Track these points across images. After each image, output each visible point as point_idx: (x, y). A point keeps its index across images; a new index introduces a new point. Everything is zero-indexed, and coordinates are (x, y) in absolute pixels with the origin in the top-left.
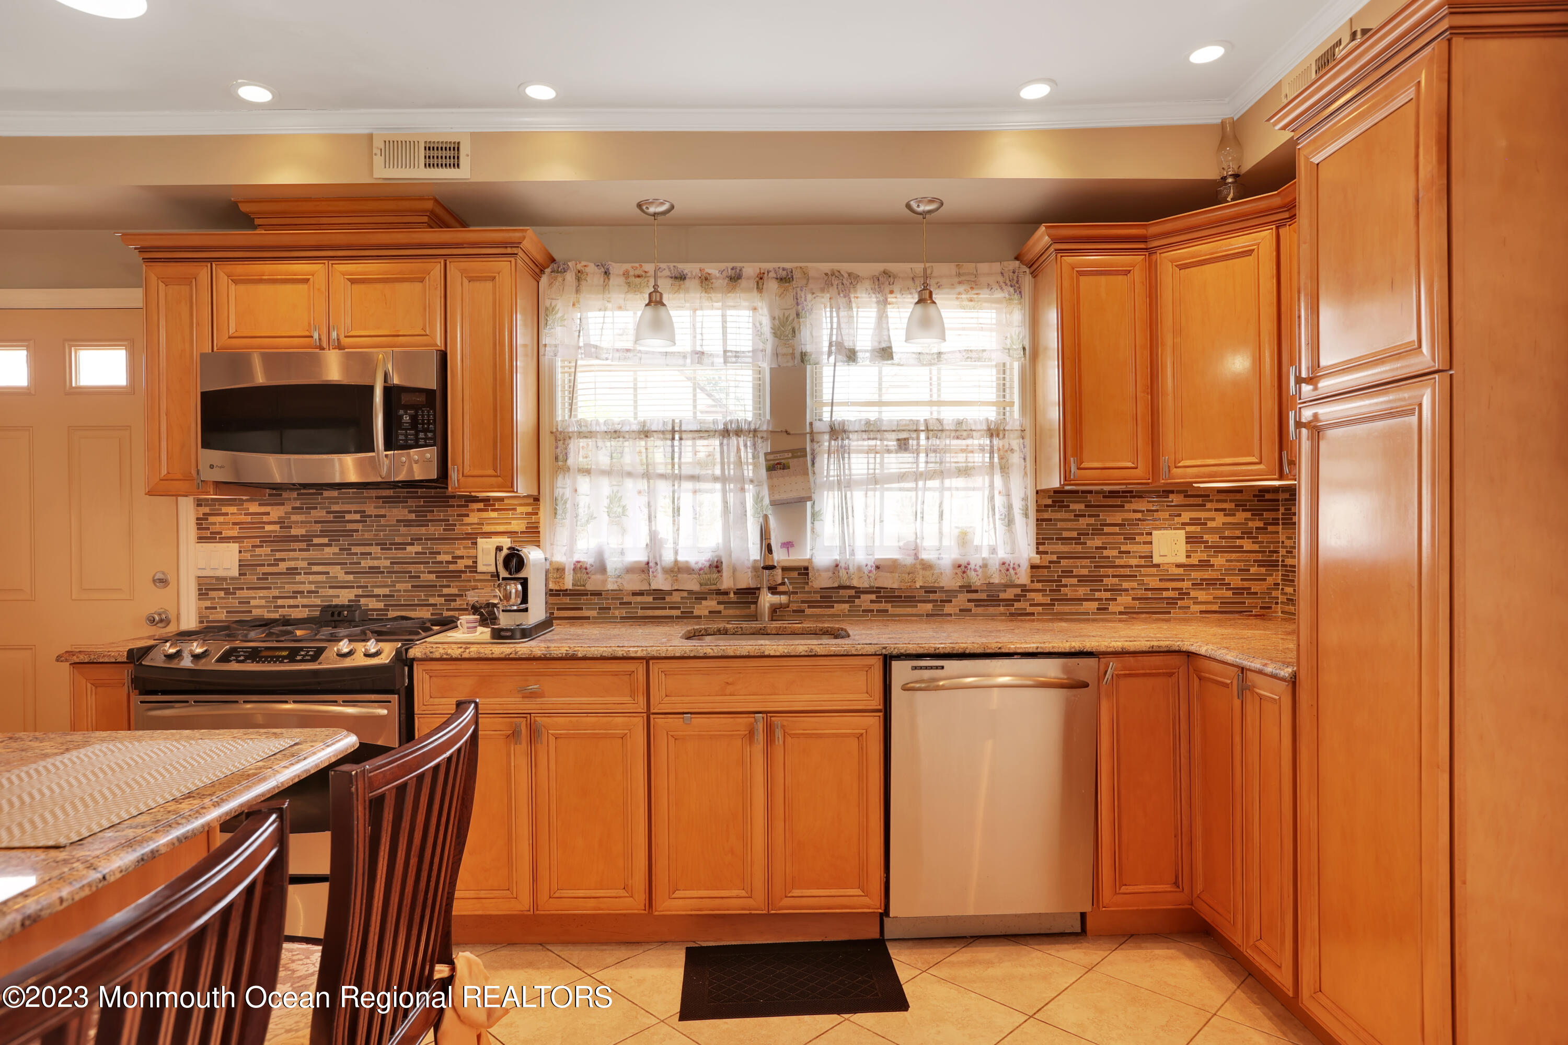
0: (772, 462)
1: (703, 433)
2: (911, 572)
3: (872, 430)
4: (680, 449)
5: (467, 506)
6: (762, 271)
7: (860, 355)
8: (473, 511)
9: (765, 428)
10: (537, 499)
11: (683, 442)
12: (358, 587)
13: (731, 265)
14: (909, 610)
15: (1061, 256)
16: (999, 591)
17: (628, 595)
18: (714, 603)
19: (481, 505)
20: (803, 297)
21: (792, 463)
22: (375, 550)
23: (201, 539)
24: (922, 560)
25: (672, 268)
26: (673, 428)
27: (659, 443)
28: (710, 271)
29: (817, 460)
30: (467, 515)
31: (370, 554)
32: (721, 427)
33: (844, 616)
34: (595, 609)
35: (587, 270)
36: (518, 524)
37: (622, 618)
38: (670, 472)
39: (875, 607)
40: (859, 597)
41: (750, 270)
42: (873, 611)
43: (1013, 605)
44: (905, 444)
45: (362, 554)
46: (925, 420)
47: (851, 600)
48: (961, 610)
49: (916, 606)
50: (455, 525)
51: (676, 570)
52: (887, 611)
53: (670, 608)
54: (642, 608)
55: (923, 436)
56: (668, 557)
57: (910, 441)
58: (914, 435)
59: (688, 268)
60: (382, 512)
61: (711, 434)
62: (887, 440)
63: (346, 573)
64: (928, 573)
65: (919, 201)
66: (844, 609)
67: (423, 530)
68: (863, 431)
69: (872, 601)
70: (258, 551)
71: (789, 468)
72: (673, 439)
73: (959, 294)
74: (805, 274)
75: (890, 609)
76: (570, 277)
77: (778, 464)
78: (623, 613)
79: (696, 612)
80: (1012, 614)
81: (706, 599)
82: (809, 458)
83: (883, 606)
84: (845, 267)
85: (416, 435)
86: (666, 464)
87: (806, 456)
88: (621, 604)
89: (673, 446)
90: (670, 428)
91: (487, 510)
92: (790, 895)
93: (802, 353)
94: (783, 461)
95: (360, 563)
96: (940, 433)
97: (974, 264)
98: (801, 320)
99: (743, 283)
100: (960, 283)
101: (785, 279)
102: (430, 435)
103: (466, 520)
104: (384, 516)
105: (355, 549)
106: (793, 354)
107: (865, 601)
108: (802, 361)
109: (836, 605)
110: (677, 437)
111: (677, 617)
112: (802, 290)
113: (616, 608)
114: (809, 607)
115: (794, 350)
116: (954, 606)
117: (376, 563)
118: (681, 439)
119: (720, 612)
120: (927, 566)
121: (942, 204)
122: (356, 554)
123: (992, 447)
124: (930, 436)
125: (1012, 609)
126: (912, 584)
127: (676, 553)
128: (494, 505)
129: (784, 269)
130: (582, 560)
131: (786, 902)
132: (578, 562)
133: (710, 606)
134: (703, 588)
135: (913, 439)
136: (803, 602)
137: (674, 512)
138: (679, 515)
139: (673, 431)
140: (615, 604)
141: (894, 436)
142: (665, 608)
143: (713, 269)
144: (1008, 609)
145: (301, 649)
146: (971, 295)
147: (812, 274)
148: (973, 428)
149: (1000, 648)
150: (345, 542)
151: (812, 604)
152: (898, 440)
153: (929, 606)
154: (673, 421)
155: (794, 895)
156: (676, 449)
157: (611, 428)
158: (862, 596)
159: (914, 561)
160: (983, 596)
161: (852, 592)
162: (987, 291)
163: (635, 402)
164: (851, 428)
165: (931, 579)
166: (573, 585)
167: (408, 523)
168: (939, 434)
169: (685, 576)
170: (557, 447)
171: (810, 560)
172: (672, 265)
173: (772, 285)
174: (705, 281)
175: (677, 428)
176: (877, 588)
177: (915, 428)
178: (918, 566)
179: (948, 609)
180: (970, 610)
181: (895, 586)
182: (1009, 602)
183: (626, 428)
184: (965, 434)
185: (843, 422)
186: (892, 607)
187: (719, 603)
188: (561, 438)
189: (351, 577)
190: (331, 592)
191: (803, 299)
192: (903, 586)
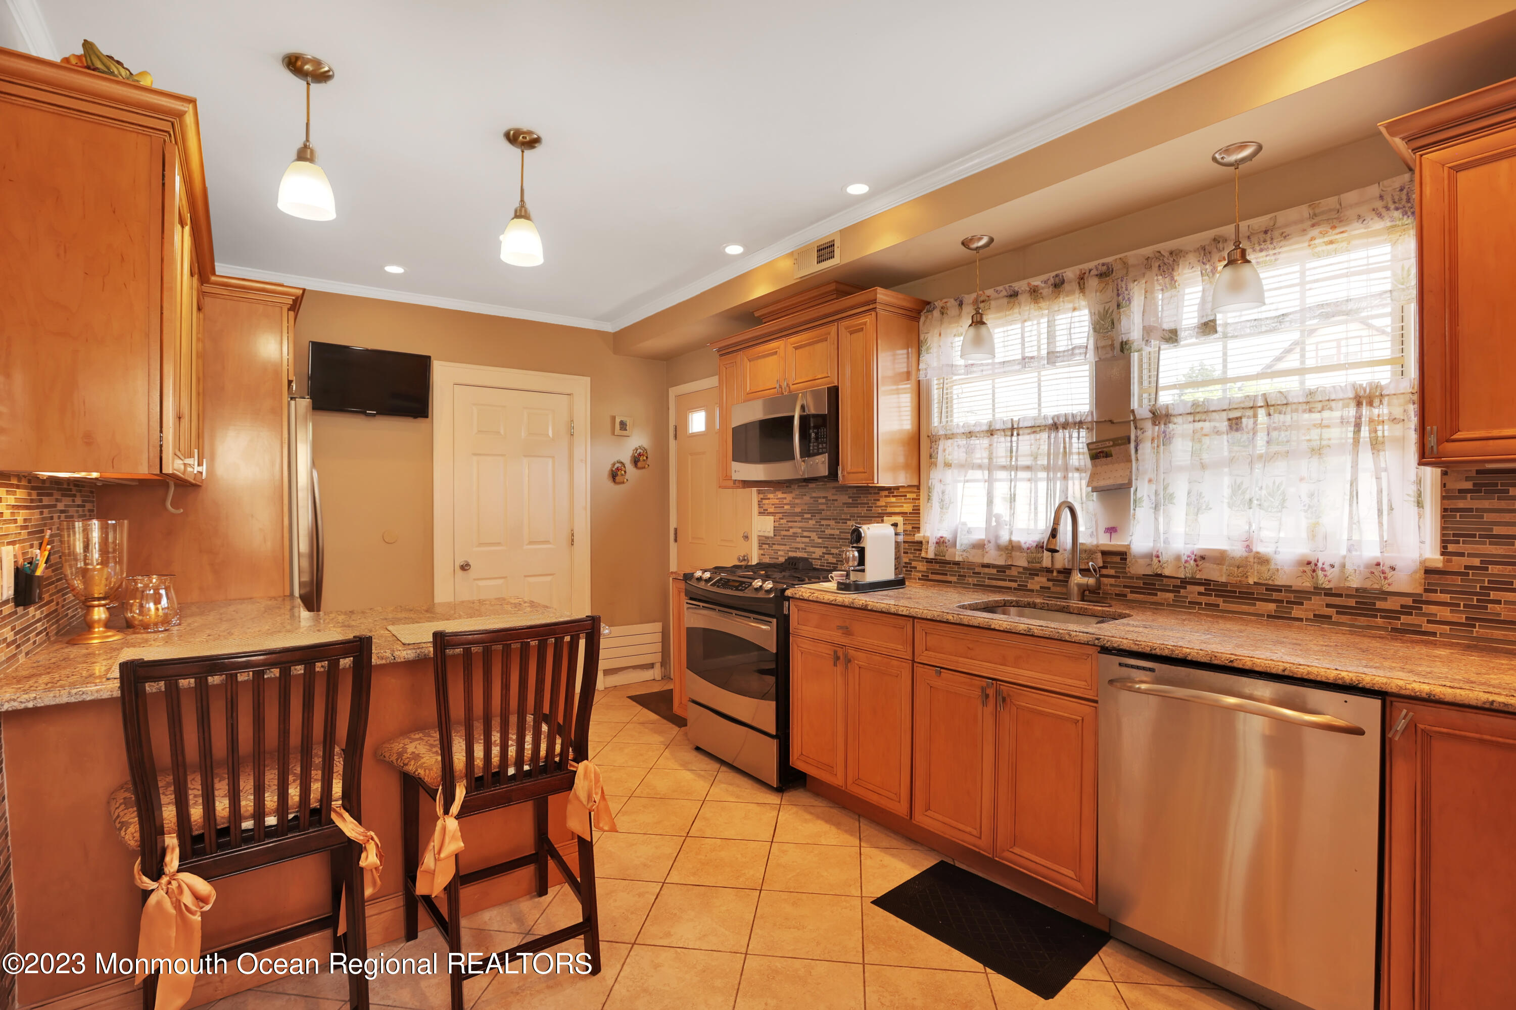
0: (1094, 451)
1: (1035, 429)
2: (1242, 565)
3: (1199, 412)
4: (1017, 443)
5: (879, 493)
6: (1083, 272)
7: (1182, 334)
8: (882, 497)
9: (1089, 419)
10: (918, 487)
11: (1020, 437)
12: (824, 547)
13: (1054, 274)
14: (1245, 608)
15: (1421, 156)
16: (1375, 598)
17: (979, 566)
18: (1044, 580)
19: (886, 493)
20: (1124, 286)
21: (1114, 450)
22: (832, 523)
23: (760, 513)
24: (1258, 553)
25: (1007, 288)
26: (1013, 425)
27: (1002, 439)
28: (1036, 283)
29: (1140, 447)
30: (879, 500)
31: (829, 525)
32: (1050, 422)
33: (1168, 605)
34: (955, 575)
35: (948, 304)
36: (907, 507)
37: (974, 585)
38: (1008, 463)
39: (1204, 599)
40: (1185, 588)
41: (1070, 273)
42: (1201, 604)
43: (1399, 619)
44: (1237, 424)
45: (826, 525)
46: (1265, 394)
47: (1176, 589)
48: (1315, 615)
49: (1255, 605)
50: (872, 507)
51: (1010, 548)
52: (1218, 606)
53: (1010, 581)
54: (989, 578)
55: (1262, 413)
56: (1004, 538)
57: (1244, 420)
58: (1250, 413)
59: (1021, 285)
60: (835, 497)
61: (1042, 428)
62: (1214, 420)
63: (819, 538)
64: (1264, 568)
65: (1227, 150)
66: (1168, 599)
67: (855, 510)
68: (1188, 414)
69: (1200, 594)
70: (782, 521)
71: (1111, 456)
72: (1012, 435)
73: (1312, 239)
74: (1125, 263)
75: (1221, 604)
76: (936, 313)
77: (1100, 452)
78: (975, 581)
79: (1030, 586)
80: (1394, 630)
81: (1037, 575)
82: (1132, 445)
83: (1212, 599)
84: (1165, 247)
85: (818, 446)
86: (1006, 457)
87: (1129, 442)
88: (973, 573)
89: (1011, 441)
90: (1010, 426)
91: (889, 496)
92: (1011, 850)
93: (1122, 342)
94: (1104, 449)
95: (824, 531)
96: (1285, 406)
97: (1336, 198)
98: (1122, 310)
99: (1066, 286)
100: (1313, 225)
101: (1105, 274)
102: (824, 445)
103: (879, 504)
104: (836, 500)
105: (823, 522)
106: (1112, 346)
107: (1191, 593)
108: (1122, 350)
109: (1159, 593)
110: (1015, 433)
111: (1015, 589)
112: (1122, 281)
113: (970, 577)
114: (1132, 592)
115: (1113, 341)
116: (1306, 610)
117: (832, 532)
118: (1018, 435)
119: (1049, 588)
120: (1263, 560)
121: (1260, 148)
122: (823, 525)
123: (1359, 418)
124: (1272, 412)
125: (1398, 625)
126: (1243, 579)
127: (1011, 533)
128: (893, 493)
129: (1103, 265)
130: (944, 536)
131: (1007, 854)
132: (942, 537)
133: (1041, 582)
134: (1030, 565)
135: (1249, 417)
136: (1125, 587)
137: (1011, 499)
138: (1015, 501)
139: (1012, 429)
140: (970, 573)
141: (1224, 415)
142: (1005, 580)
143: (1036, 282)
144: (1390, 623)
145: (744, 583)
146: (1333, 235)
147: (1131, 261)
148: (1333, 397)
149: (1231, 661)
150: (818, 517)
151: (1135, 590)
152: (1229, 420)
153: (1272, 607)
154: (1012, 420)
155: (1015, 851)
156: (1014, 444)
157: (967, 430)
158: (1188, 587)
159: (1245, 554)
160: (1352, 602)
161: (1178, 583)
162: (1356, 225)
163: (994, 406)
164: (1175, 412)
165: (1266, 575)
166: (936, 555)
167: (848, 505)
168: (1284, 409)
169: (1018, 553)
170: (931, 448)
171: (1128, 546)
172: (1007, 286)
173: (1093, 283)
174: (1035, 294)
175: (1015, 426)
176: (1205, 580)
177: (1251, 405)
178: (1252, 560)
179: (1296, 612)
180: (1330, 617)
181: (1223, 579)
182: (1390, 614)
183: (978, 429)
184: (1319, 406)
185: (1167, 407)
186: (1224, 602)
187: (1048, 580)
188: (934, 439)
189: (820, 541)
190: (812, 549)
191: (1124, 289)
192: (1233, 580)
